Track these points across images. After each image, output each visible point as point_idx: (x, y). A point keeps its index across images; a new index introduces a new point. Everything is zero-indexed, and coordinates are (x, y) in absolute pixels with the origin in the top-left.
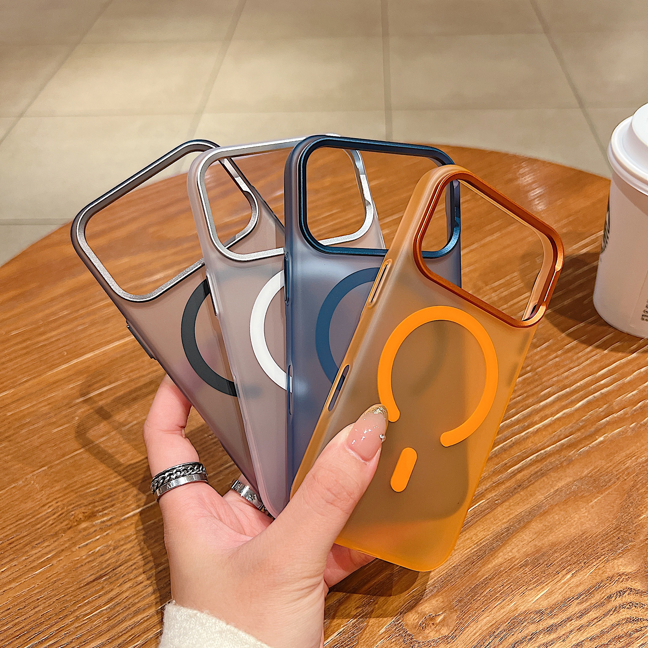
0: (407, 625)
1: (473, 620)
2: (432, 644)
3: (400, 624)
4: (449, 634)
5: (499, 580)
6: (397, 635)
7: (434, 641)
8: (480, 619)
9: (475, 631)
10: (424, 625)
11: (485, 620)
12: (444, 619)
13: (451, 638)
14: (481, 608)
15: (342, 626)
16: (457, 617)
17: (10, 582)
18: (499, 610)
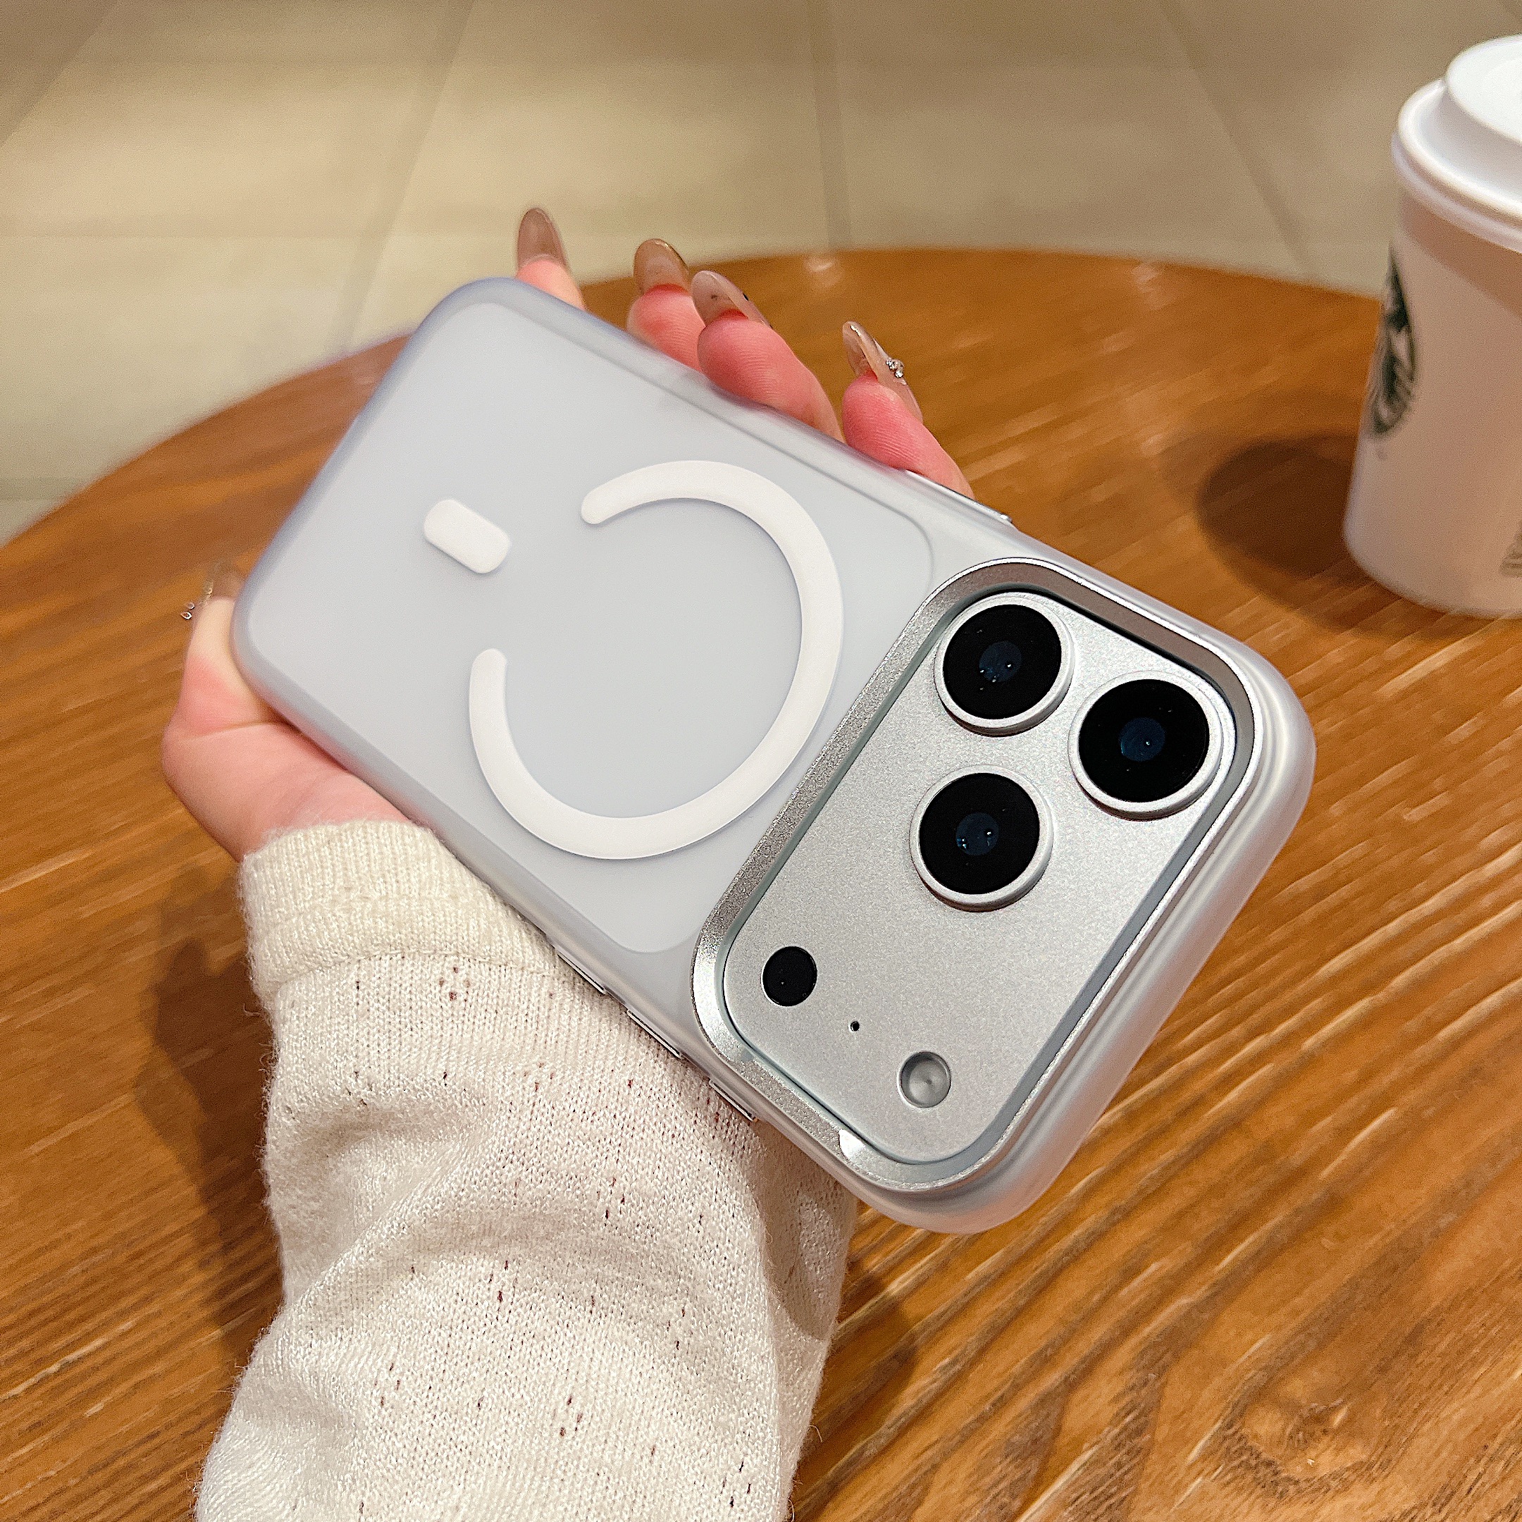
0: (1256, 1436)
1: (1427, 1418)
2: (1333, 1484)
3: (1237, 1437)
4: (1371, 1456)
5: (1471, 1311)
6: (1236, 1463)
7: (1334, 1476)
8: (1443, 1415)
9: (1436, 1447)
10: (1301, 1435)
11: (1455, 1417)
12: (1350, 1420)
13: (1376, 1466)
14: (1441, 1386)
15: (1086, 1446)
16: (1384, 1411)
17: (149, 1360)
18: (1486, 1392)
